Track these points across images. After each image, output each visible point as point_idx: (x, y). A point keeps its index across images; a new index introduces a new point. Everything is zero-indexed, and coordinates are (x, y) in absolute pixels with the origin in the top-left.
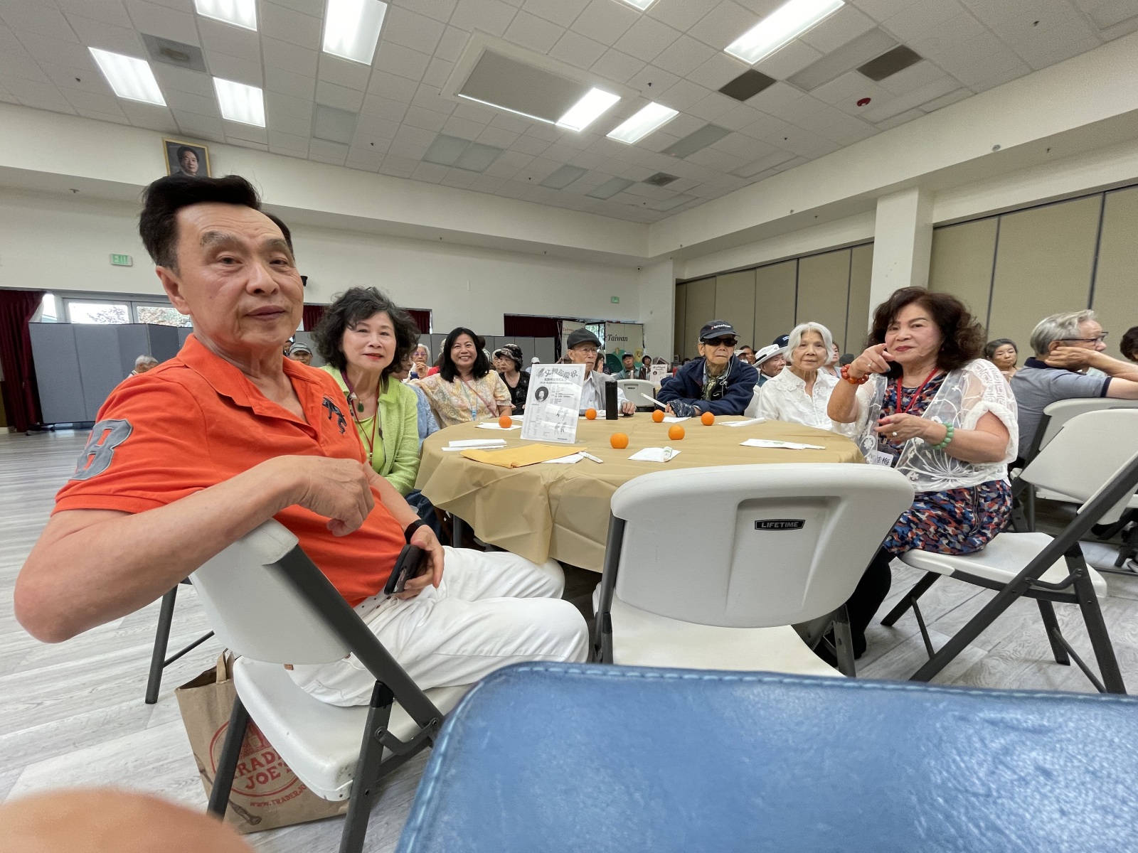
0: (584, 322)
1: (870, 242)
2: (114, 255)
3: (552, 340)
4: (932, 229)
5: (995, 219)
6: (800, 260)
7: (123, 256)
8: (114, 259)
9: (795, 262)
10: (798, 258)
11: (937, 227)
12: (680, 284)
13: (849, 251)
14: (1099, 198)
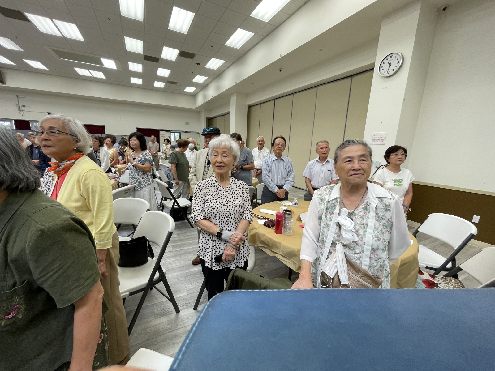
11: (250, 106)
12: (211, 119)
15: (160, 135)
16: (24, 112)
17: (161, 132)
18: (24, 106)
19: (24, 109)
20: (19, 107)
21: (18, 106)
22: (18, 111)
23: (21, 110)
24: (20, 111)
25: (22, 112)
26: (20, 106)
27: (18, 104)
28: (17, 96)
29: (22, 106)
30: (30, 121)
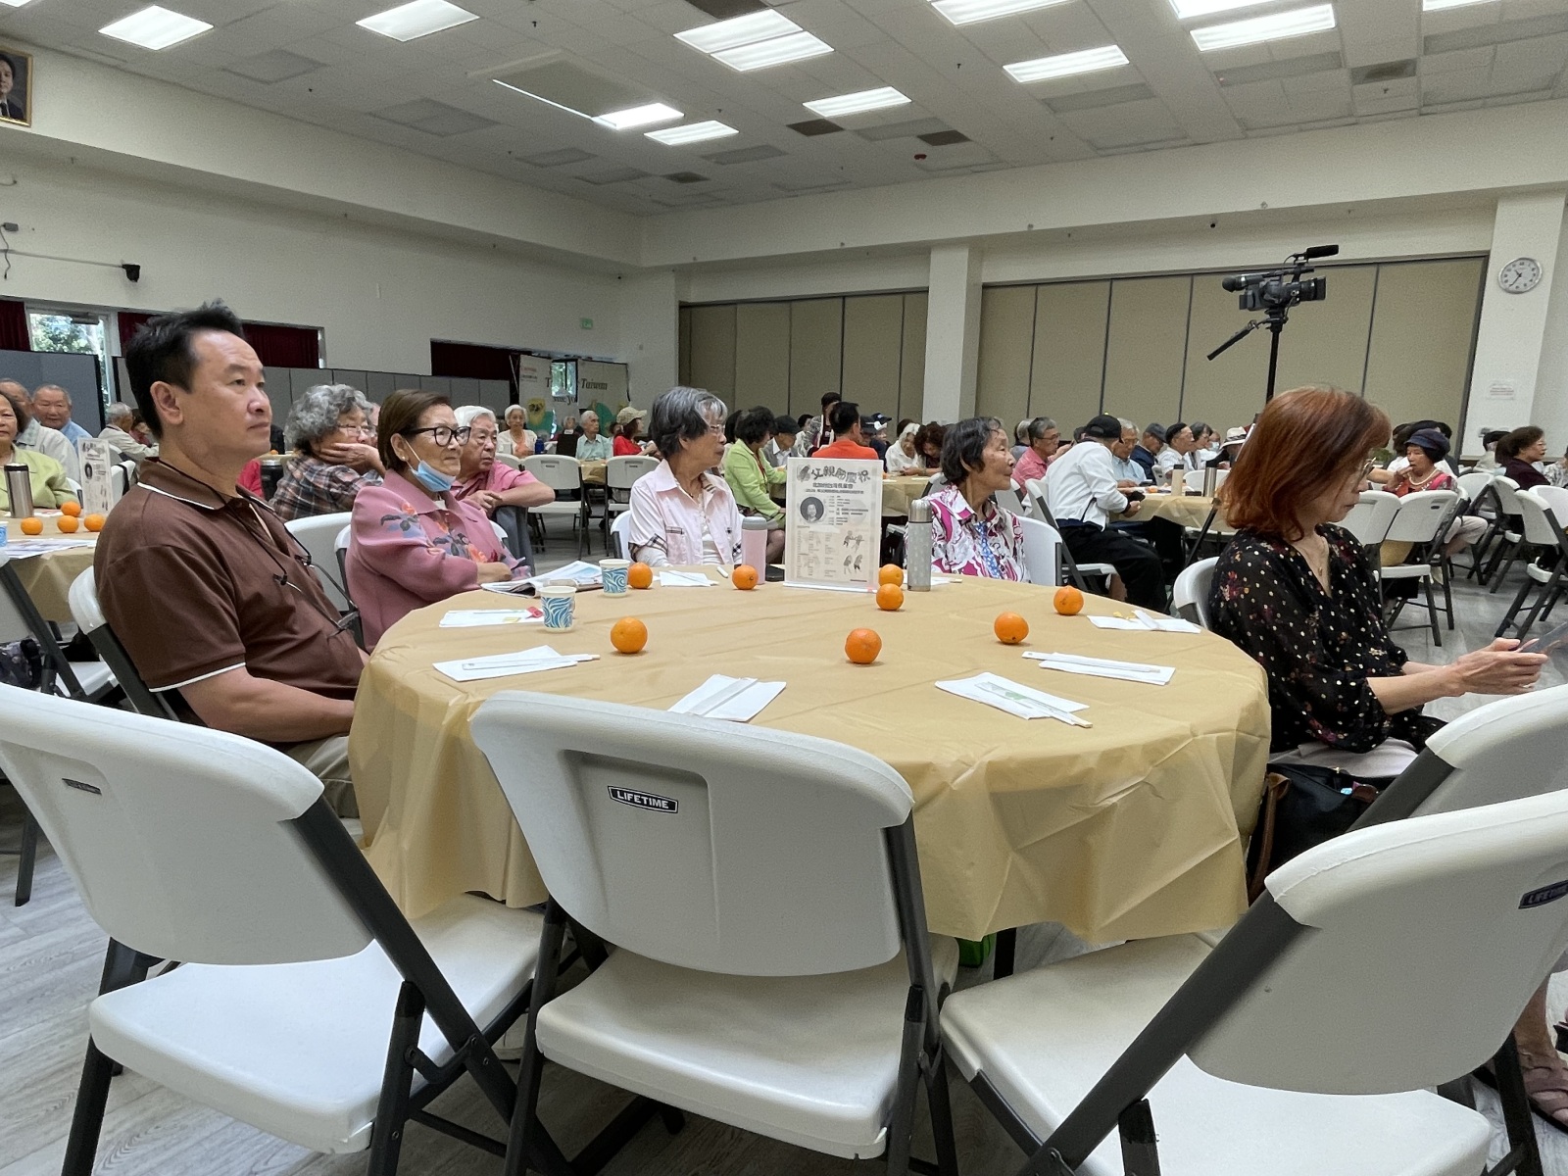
0: (549, 358)
1: (926, 291)
3: (506, 384)
4: (981, 288)
5: (1033, 289)
6: (847, 300)
9: (844, 300)
11: (986, 287)
12: (684, 307)
13: (901, 297)
15: (522, 373)
16: (8, 255)
17: (524, 360)
18: (10, 227)
19: (12, 240)
29: (4, 226)
30: (26, 305)
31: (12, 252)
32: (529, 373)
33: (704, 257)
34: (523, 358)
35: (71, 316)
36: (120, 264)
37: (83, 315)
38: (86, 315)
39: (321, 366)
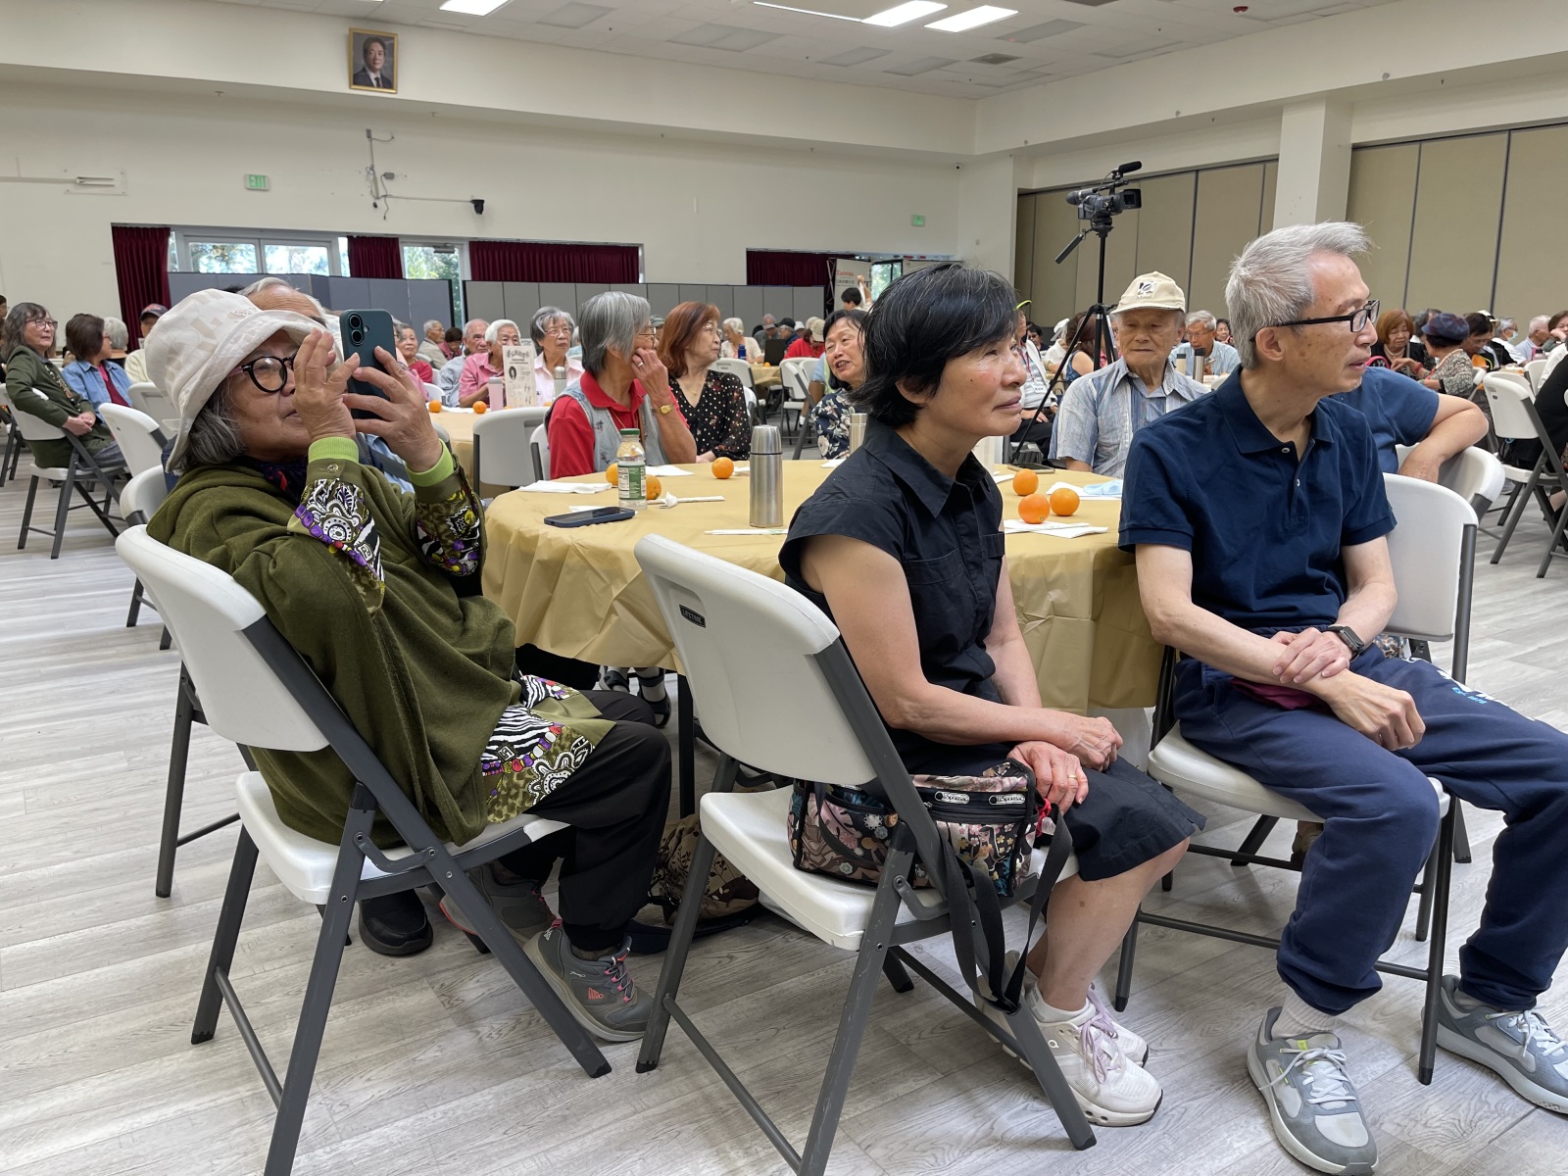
0: (871, 261)
2: (251, 176)
3: (819, 291)
4: (1350, 150)
5: (1417, 146)
6: (1200, 174)
7: (260, 176)
8: (251, 181)
9: (1193, 175)
10: (1197, 171)
11: (1359, 147)
12: (1023, 196)
13: (1261, 166)
14: (1506, 135)
15: (838, 278)
16: (388, 199)
17: (842, 264)
18: (389, 176)
19: (390, 187)
20: (375, 179)
21: (372, 177)
22: (372, 201)
23: (382, 192)
24: (378, 198)
25: (383, 199)
26: (378, 176)
27: (372, 168)
28: (369, 137)
29: (384, 175)
30: (400, 240)
31: (391, 196)
32: (847, 278)
33: (1036, 139)
34: (840, 262)
35: (434, 247)
36: (470, 199)
37: (442, 245)
38: (445, 246)
39: (640, 281)
